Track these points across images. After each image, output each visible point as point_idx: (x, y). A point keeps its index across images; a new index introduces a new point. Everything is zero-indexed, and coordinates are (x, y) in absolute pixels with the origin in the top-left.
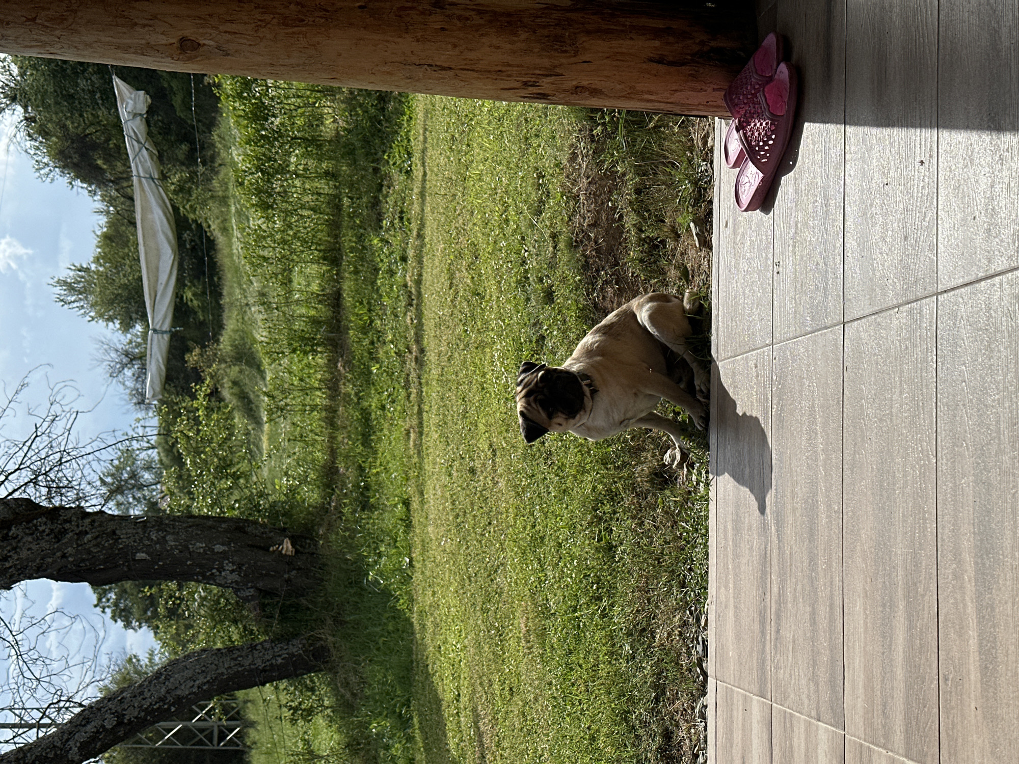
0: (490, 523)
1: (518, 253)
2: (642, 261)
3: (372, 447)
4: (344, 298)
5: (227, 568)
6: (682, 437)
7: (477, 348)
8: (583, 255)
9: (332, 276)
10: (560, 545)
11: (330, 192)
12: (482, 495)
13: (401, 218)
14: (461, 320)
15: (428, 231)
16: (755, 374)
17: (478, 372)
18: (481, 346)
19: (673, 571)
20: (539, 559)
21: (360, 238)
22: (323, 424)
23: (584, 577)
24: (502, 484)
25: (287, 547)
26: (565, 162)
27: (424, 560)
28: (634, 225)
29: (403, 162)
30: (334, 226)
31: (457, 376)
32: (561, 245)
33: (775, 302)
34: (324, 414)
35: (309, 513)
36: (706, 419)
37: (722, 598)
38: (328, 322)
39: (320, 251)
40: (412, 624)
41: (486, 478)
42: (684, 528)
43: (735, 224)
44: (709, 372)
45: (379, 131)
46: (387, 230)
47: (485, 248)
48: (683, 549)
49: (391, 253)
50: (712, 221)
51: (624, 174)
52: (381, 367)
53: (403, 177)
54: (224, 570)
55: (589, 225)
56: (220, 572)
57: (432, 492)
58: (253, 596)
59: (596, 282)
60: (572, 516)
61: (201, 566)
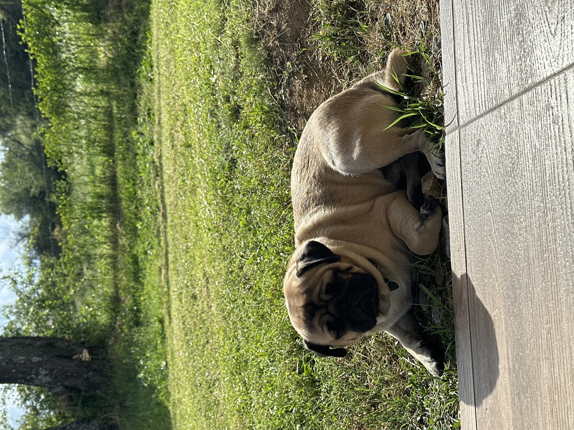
2: (334, 37)
3: (140, 282)
4: (118, 178)
5: (42, 373)
8: (265, 48)
9: (109, 164)
10: (261, 371)
11: (105, 105)
12: (201, 318)
15: (163, 116)
17: (193, 213)
18: (193, 189)
20: (244, 382)
21: (126, 134)
22: (109, 267)
23: (286, 411)
24: (214, 308)
25: (86, 355)
27: (173, 365)
29: (148, 73)
30: (110, 129)
31: (181, 219)
34: (109, 260)
35: (102, 331)
38: (108, 196)
39: (101, 147)
40: (169, 411)
41: (203, 302)
45: (134, 56)
46: (142, 125)
49: (144, 142)
52: (143, 224)
53: (148, 84)
54: (40, 375)
55: (269, 12)
56: (37, 376)
58: (62, 391)
59: (281, 76)
60: (271, 343)
61: (23, 373)
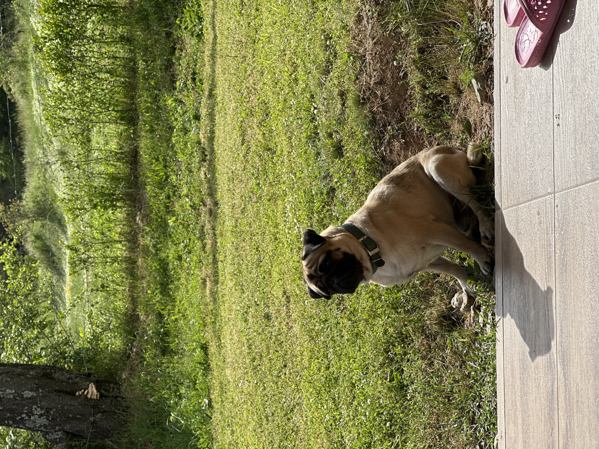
0: (285, 366)
1: (308, 110)
2: (426, 116)
3: (170, 296)
4: (141, 156)
5: (36, 412)
6: (469, 281)
7: (269, 200)
8: (370, 111)
9: (129, 135)
10: (353, 385)
11: (126, 56)
12: (277, 340)
13: (194, 79)
14: (253, 175)
15: (218, 91)
16: (538, 221)
17: (270, 223)
18: (273, 198)
19: (462, 408)
20: (334, 399)
21: (156, 99)
22: (124, 275)
23: (378, 415)
24: (296, 329)
25: (92, 391)
26: (351, 24)
27: (222, 401)
28: (418, 83)
29: (195, 26)
30: (131, 88)
31: (250, 227)
32: (350, 102)
33: (556, 153)
34: (124, 266)
35: (112, 359)
36: (491, 265)
37: (511, 433)
38: (127, 179)
39: (117, 111)
41: (280, 323)
42: (472, 367)
43: (515, 80)
44: (493, 220)
46: (181, 91)
47: (275, 106)
48: (472, 388)
49: (185, 113)
50: (493, 78)
51: (408, 35)
52: (177, 220)
53: (194, 41)
54: (33, 415)
55: (375, 83)
56: (30, 417)
57: (228, 337)
58: (60, 438)
59: (384, 137)
60: (365, 358)
61: (11, 411)
